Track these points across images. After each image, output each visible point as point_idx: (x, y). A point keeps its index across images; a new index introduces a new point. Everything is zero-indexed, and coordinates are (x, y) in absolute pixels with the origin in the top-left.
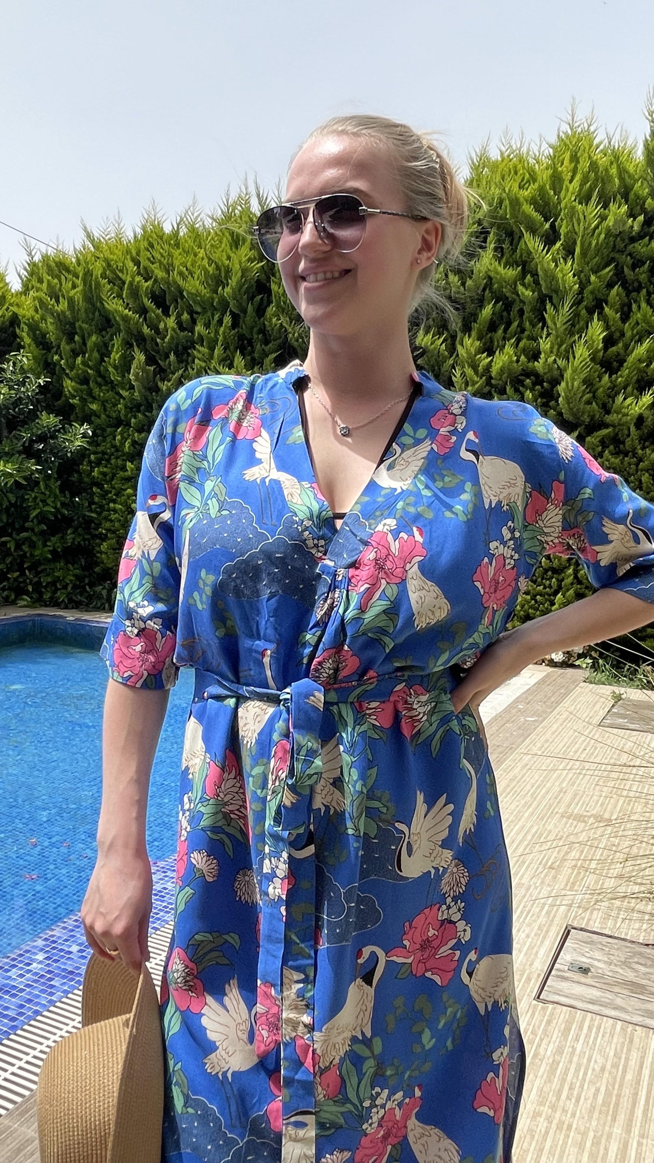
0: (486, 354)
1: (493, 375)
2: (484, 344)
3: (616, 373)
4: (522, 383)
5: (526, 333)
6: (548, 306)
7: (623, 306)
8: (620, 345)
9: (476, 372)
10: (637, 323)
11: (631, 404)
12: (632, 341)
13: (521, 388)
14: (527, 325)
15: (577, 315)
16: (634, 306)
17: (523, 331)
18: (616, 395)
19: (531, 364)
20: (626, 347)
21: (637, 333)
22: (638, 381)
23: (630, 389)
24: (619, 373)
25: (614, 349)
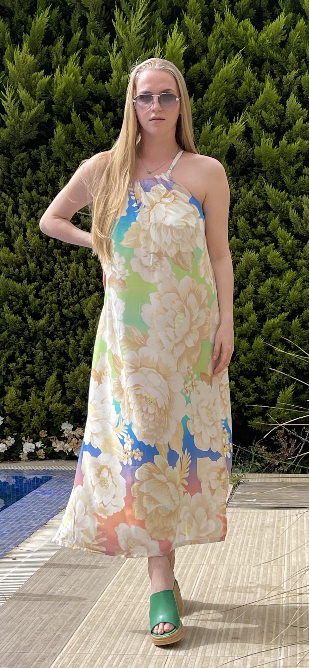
0: (42, 72)
1: (54, 99)
2: (41, 60)
3: (202, 96)
4: (90, 109)
5: (91, 47)
6: (117, 13)
7: (203, 15)
8: (204, 61)
9: (33, 95)
10: (222, 36)
11: (221, 133)
12: (217, 56)
13: (90, 115)
14: (92, 36)
15: (151, 24)
16: (217, 16)
17: (87, 44)
18: (202, 123)
19: (100, 84)
20: (211, 65)
21: (222, 48)
22: (226, 106)
23: (218, 115)
24: (205, 95)
25: (196, 67)
